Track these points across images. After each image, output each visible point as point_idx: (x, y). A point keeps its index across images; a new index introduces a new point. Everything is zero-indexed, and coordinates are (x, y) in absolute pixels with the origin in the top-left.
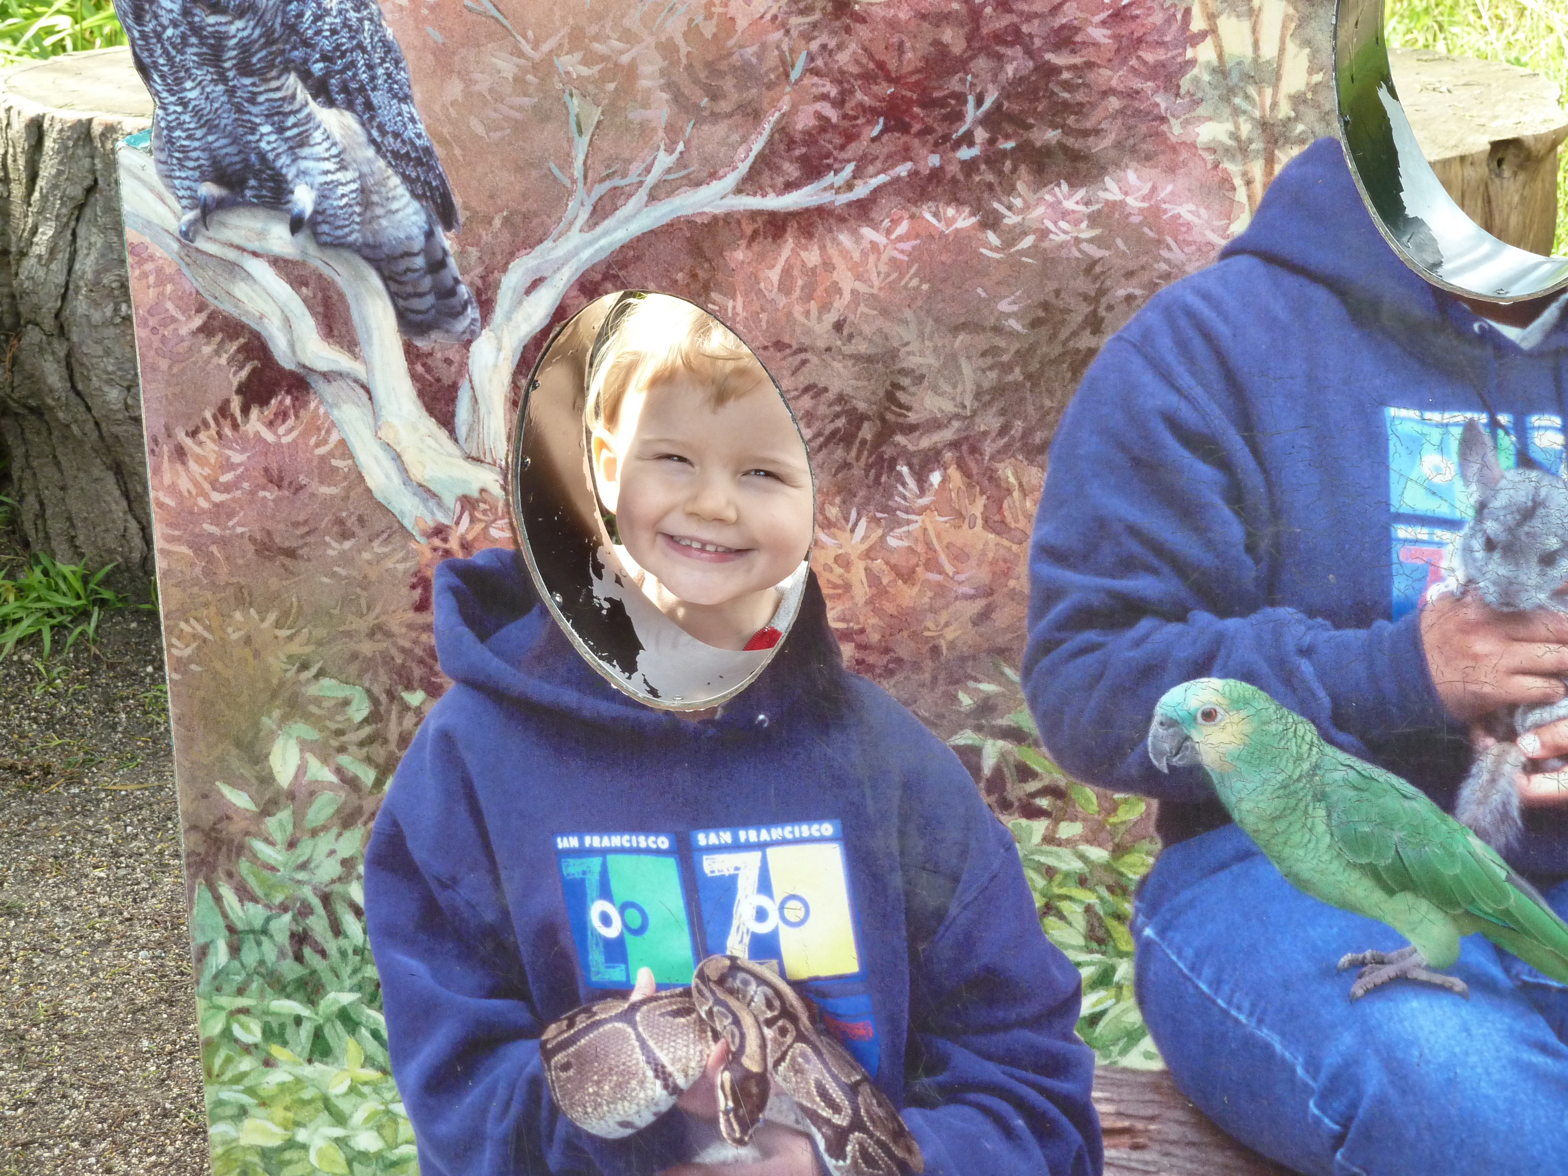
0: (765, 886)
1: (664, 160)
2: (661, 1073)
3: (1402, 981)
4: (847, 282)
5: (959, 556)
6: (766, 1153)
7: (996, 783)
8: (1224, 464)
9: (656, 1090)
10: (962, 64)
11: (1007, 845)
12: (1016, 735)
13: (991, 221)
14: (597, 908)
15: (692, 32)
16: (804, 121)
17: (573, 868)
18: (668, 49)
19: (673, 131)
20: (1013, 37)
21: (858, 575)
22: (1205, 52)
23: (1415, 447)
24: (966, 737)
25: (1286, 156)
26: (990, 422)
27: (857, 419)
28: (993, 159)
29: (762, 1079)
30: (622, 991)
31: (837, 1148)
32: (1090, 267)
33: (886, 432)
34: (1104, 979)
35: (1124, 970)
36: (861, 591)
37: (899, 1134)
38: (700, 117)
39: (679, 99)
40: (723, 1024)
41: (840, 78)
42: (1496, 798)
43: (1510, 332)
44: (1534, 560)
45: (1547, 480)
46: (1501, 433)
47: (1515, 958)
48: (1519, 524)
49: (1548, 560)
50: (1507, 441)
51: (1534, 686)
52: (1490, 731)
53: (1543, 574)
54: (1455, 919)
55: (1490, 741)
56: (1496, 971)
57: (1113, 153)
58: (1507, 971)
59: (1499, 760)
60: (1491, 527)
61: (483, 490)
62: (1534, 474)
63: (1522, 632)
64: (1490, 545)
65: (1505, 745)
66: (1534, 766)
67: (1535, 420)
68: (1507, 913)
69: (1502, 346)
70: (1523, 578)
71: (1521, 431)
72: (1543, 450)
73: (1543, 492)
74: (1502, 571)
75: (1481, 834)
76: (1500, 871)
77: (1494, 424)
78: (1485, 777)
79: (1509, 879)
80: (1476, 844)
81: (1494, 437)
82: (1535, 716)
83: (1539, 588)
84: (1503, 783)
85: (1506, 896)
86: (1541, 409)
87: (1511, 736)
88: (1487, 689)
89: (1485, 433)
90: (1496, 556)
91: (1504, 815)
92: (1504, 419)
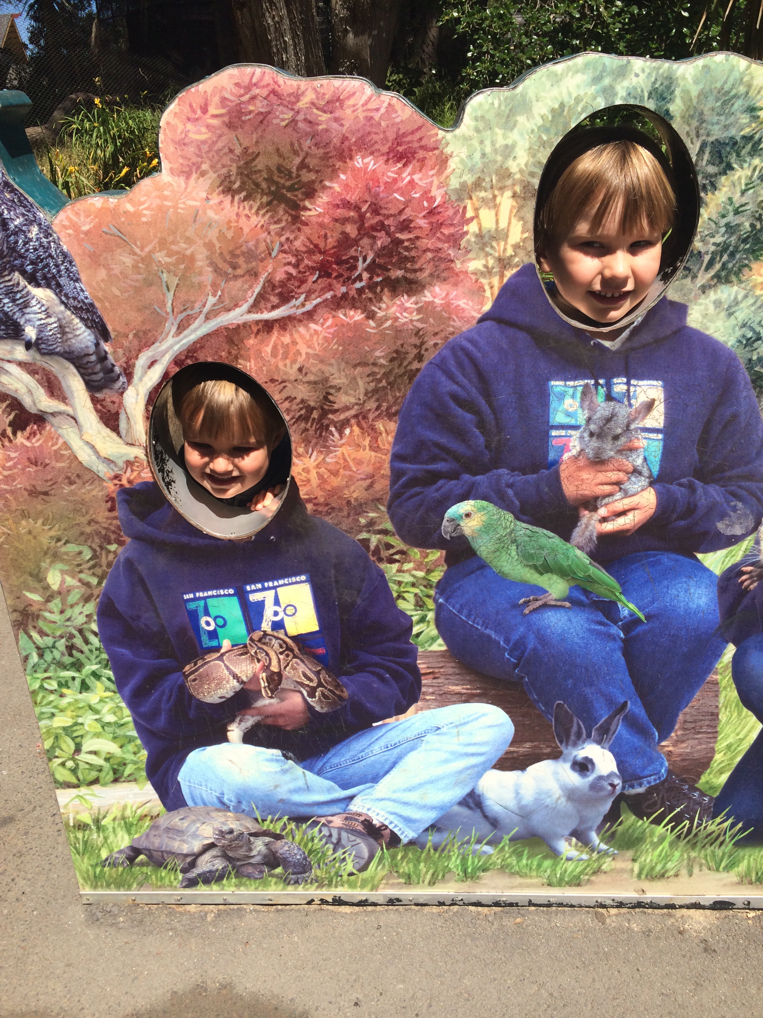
0: (277, 602)
1: (212, 300)
2: (235, 677)
3: (545, 606)
4: (303, 349)
5: (359, 463)
6: (282, 700)
7: (377, 551)
8: (477, 412)
9: (234, 683)
10: (356, 242)
11: (381, 575)
12: (385, 532)
13: (371, 316)
14: (203, 620)
15: (221, 236)
16: (280, 276)
17: (192, 606)
18: (210, 246)
19: (215, 286)
20: (381, 226)
21: (313, 475)
22: (473, 228)
23: (561, 397)
24: (364, 535)
25: (509, 274)
26: (371, 405)
27: (310, 410)
28: (372, 287)
29: (280, 674)
30: (217, 649)
31: (312, 694)
32: (418, 332)
33: (324, 413)
34: (423, 620)
35: (431, 616)
36: (315, 482)
37: (337, 686)
38: (228, 278)
39: (217, 270)
40: (261, 656)
41: (297, 253)
42: (587, 533)
43: (607, 344)
44: (610, 438)
45: (618, 405)
46: (600, 387)
47: (591, 593)
48: (605, 425)
49: (616, 438)
50: (602, 391)
51: (607, 489)
52: (586, 508)
53: (613, 444)
54: (567, 581)
55: (586, 512)
56: (583, 598)
57: (428, 279)
58: (587, 597)
59: (591, 518)
60: (593, 427)
61: (136, 457)
62: (612, 403)
63: (604, 468)
64: (592, 435)
65: (593, 513)
66: (604, 520)
67: (615, 380)
68: (589, 576)
69: (604, 349)
70: (605, 446)
71: (609, 386)
72: (618, 393)
73: (617, 410)
74: (596, 445)
75: (581, 548)
76: (586, 560)
77: (597, 384)
78: (584, 526)
79: (590, 563)
80: (579, 552)
81: (596, 389)
82: (606, 500)
83: (611, 450)
84: (590, 528)
85: (589, 570)
86: (618, 376)
87: (595, 509)
88: (586, 492)
89: (593, 388)
90: (594, 439)
91: (591, 539)
92: (601, 381)
